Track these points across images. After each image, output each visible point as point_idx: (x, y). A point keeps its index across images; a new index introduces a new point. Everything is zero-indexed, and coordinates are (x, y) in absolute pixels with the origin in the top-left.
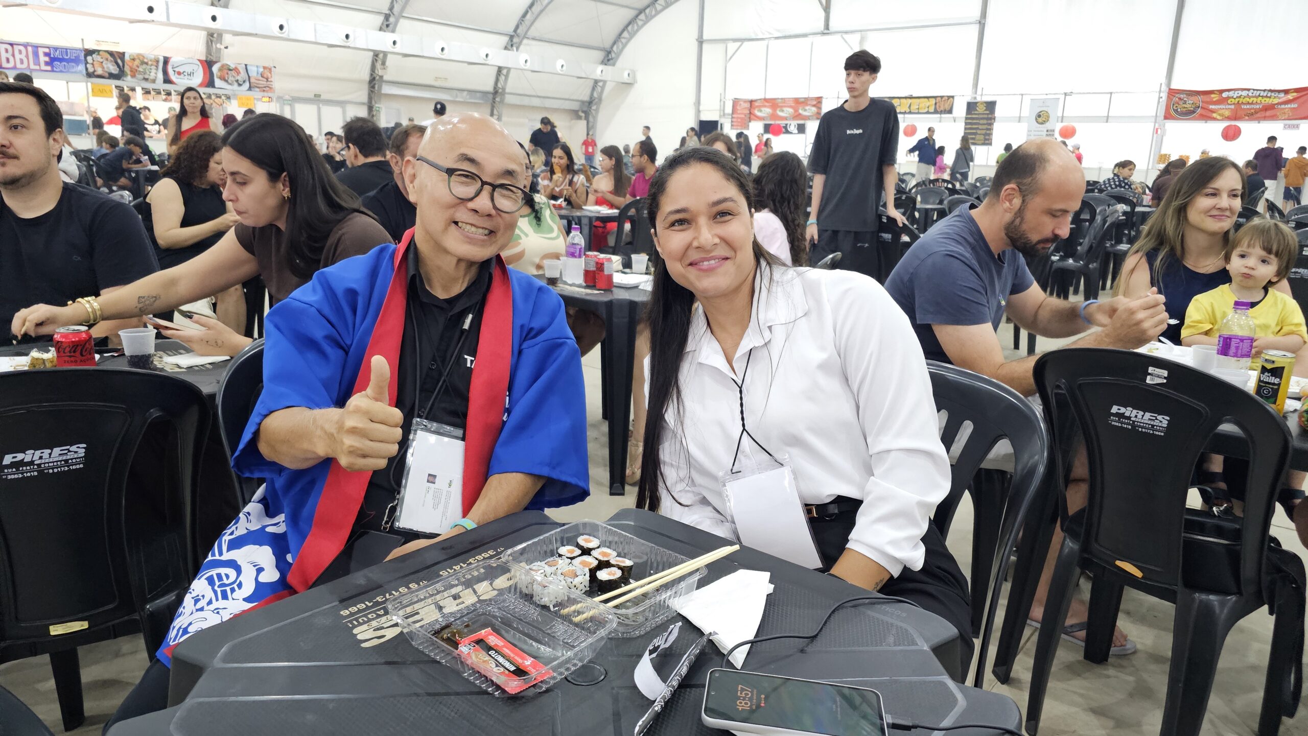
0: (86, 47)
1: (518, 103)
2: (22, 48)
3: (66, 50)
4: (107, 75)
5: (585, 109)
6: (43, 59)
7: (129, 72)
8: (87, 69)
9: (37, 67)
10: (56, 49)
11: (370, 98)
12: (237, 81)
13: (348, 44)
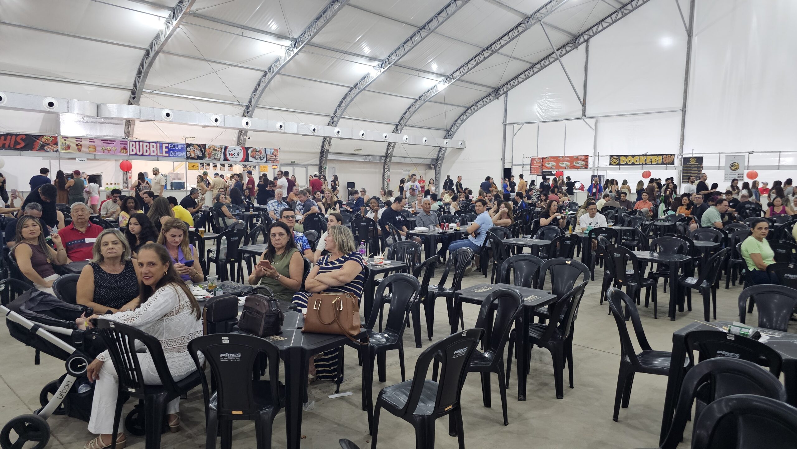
0: (187, 142)
1: (398, 161)
2: (154, 144)
3: (177, 145)
4: (196, 157)
5: (434, 163)
6: (165, 150)
7: (207, 155)
8: (187, 154)
9: (161, 155)
10: (172, 144)
11: (320, 162)
12: (260, 157)
13: (314, 134)
